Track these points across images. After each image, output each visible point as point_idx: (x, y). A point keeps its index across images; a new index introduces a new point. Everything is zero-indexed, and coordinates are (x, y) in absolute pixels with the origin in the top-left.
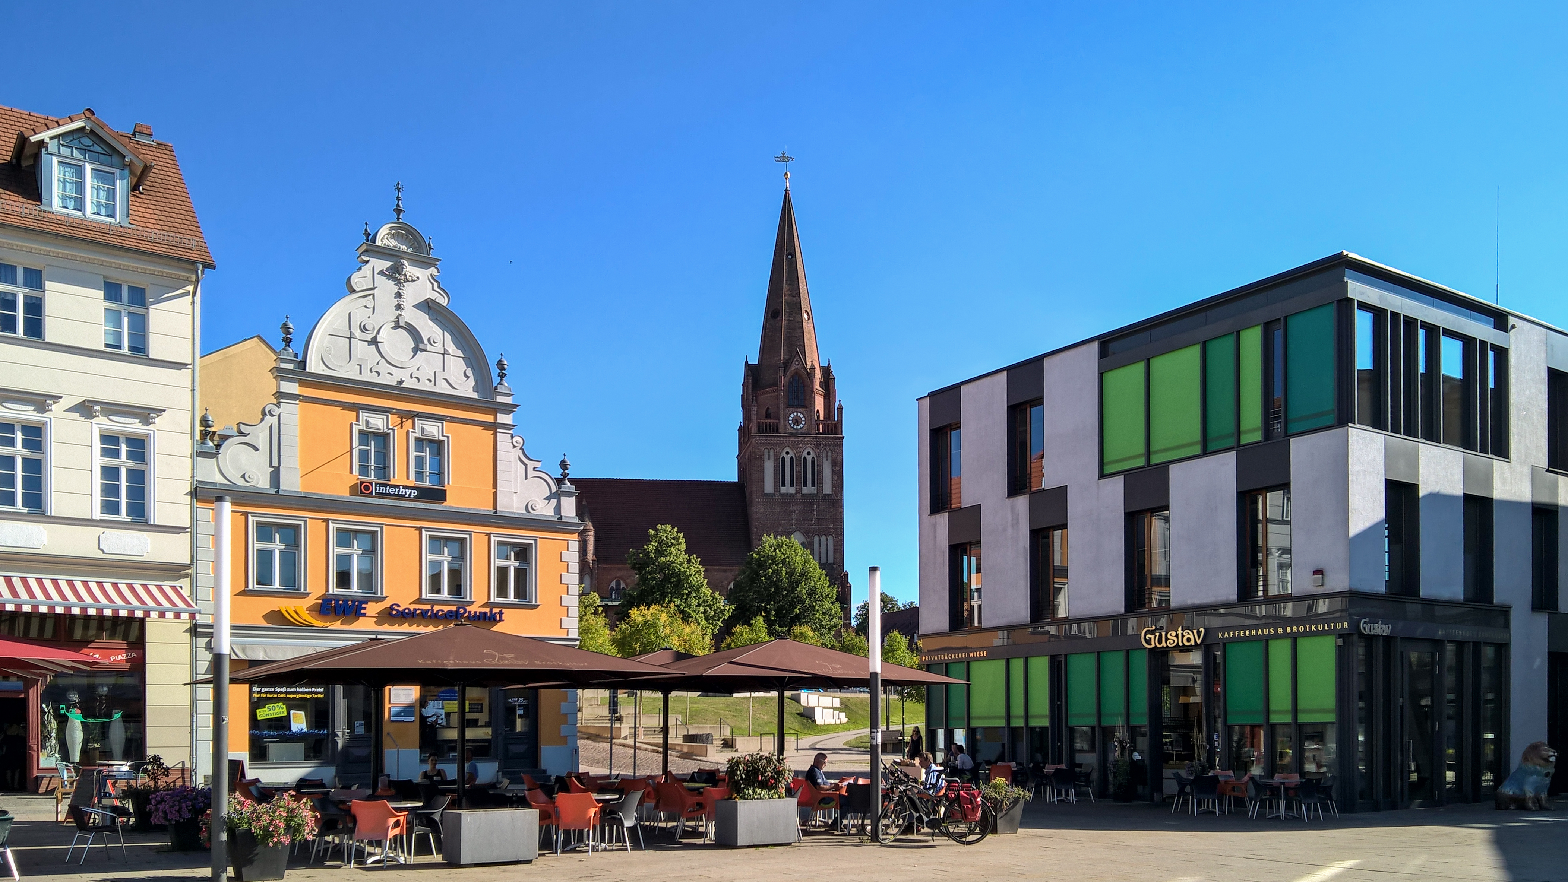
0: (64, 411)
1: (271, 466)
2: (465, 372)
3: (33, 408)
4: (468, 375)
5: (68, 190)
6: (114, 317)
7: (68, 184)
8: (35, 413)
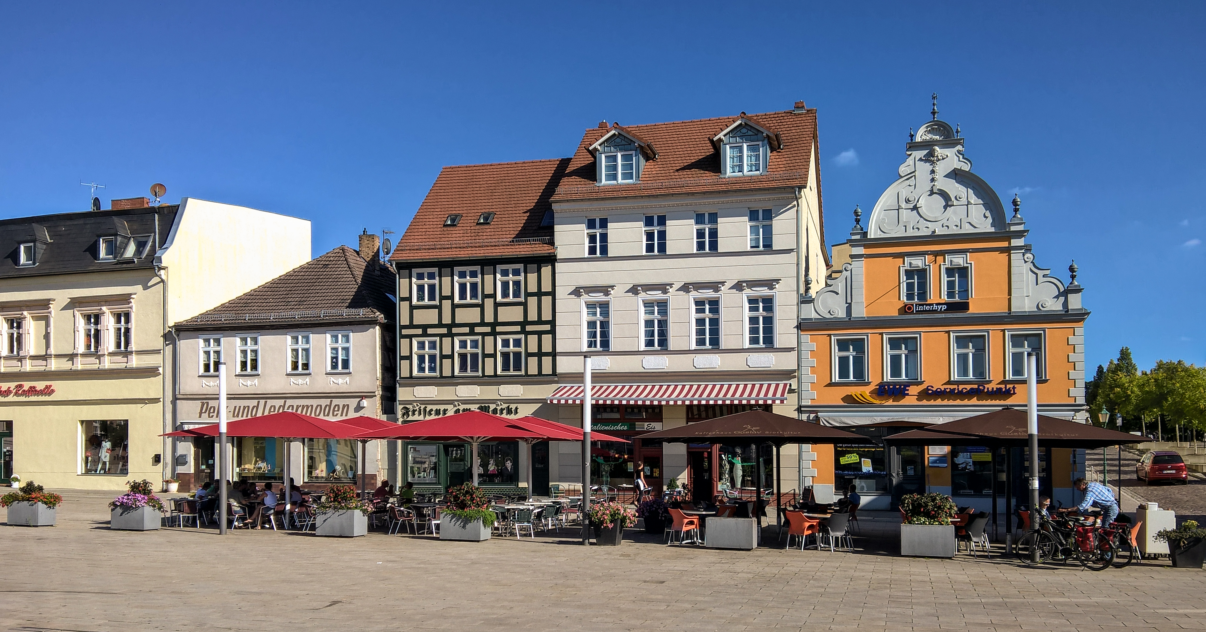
0: (729, 289)
1: (846, 303)
2: (984, 214)
3: (712, 290)
4: (986, 215)
5: (735, 161)
6: (754, 230)
7: (735, 158)
8: (713, 293)
